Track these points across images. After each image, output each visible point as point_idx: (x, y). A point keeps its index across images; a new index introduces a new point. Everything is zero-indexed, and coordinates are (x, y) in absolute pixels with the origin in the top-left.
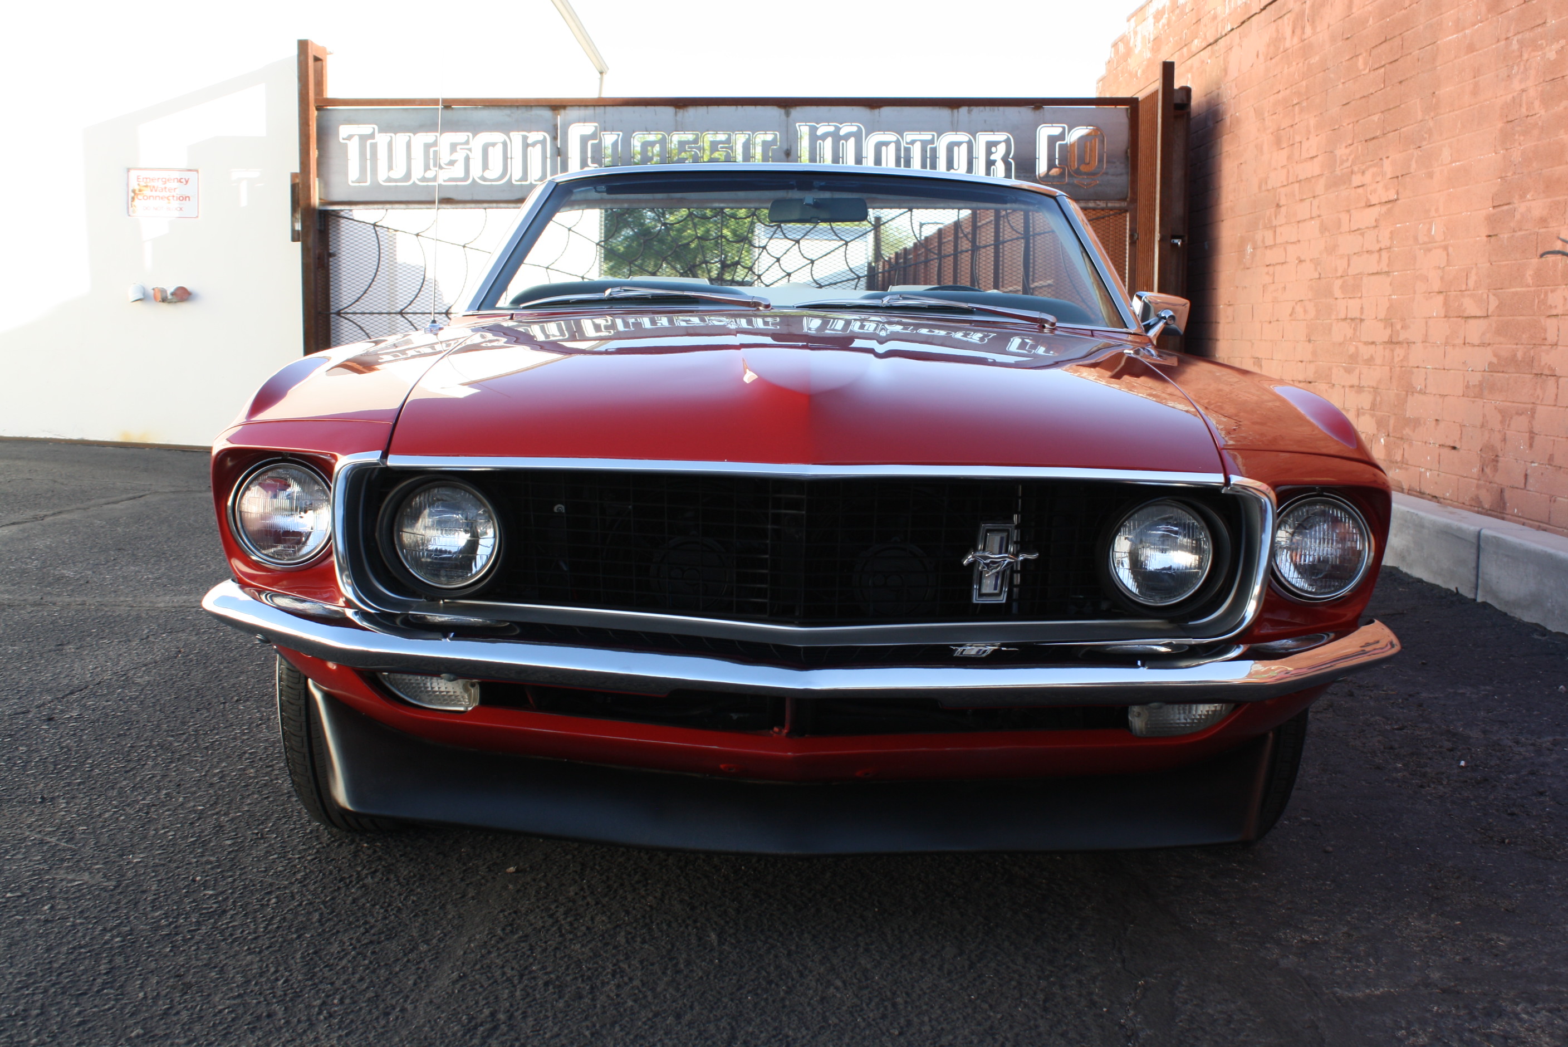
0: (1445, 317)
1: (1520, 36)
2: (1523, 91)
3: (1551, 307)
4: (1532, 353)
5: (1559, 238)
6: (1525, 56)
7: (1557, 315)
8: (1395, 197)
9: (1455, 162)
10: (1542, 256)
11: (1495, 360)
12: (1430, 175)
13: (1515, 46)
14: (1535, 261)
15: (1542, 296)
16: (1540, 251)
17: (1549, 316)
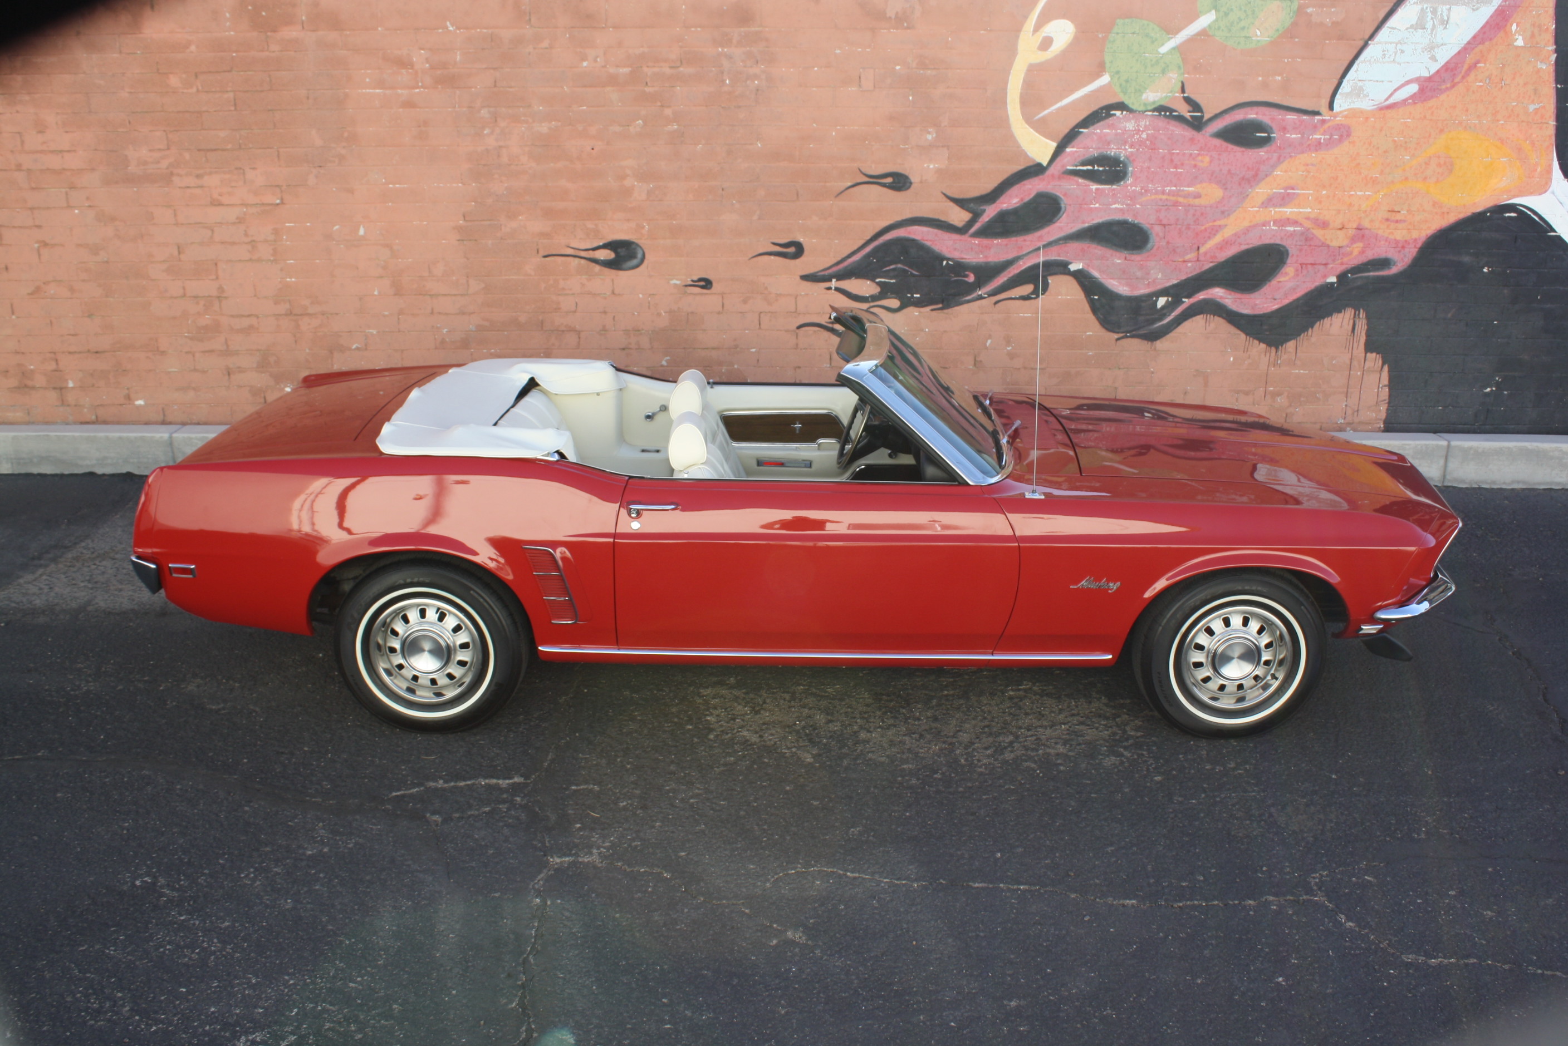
0: (395, 295)
1: (492, 109)
2: (501, 147)
3: (563, 289)
4: (540, 318)
5: (568, 247)
6: (503, 124)
7: (573, 294)
8: (278, 201)
9: (394, 183)
10: (545, 257)
11: (487, 324)
12: (351, 191)
13: (484, 113)
14: (538, 260)
15: (551, 282)
16: (542, 253)
17: (559, 295)
